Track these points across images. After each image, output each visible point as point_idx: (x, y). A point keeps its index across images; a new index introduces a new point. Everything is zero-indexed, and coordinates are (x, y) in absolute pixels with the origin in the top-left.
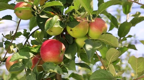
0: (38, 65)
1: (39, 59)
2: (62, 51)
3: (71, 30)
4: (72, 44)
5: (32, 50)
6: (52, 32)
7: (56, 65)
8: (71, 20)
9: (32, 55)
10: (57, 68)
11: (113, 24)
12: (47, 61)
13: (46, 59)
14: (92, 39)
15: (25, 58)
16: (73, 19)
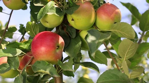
0: (29, 65)
1: (30, 58)
2: (58, 47)
3: (73, 20)
4: (75, 38)
5: (22, 46)
6: (47, 22)
7: (49, 64)
8: (71, 5)
9: (19, 52)
10: (50, 68)
11: (134, 17)
12: (39, 59)
13: (37, 56)
14: (101, 31)
15: (11, 55)
16: (72, 3)
